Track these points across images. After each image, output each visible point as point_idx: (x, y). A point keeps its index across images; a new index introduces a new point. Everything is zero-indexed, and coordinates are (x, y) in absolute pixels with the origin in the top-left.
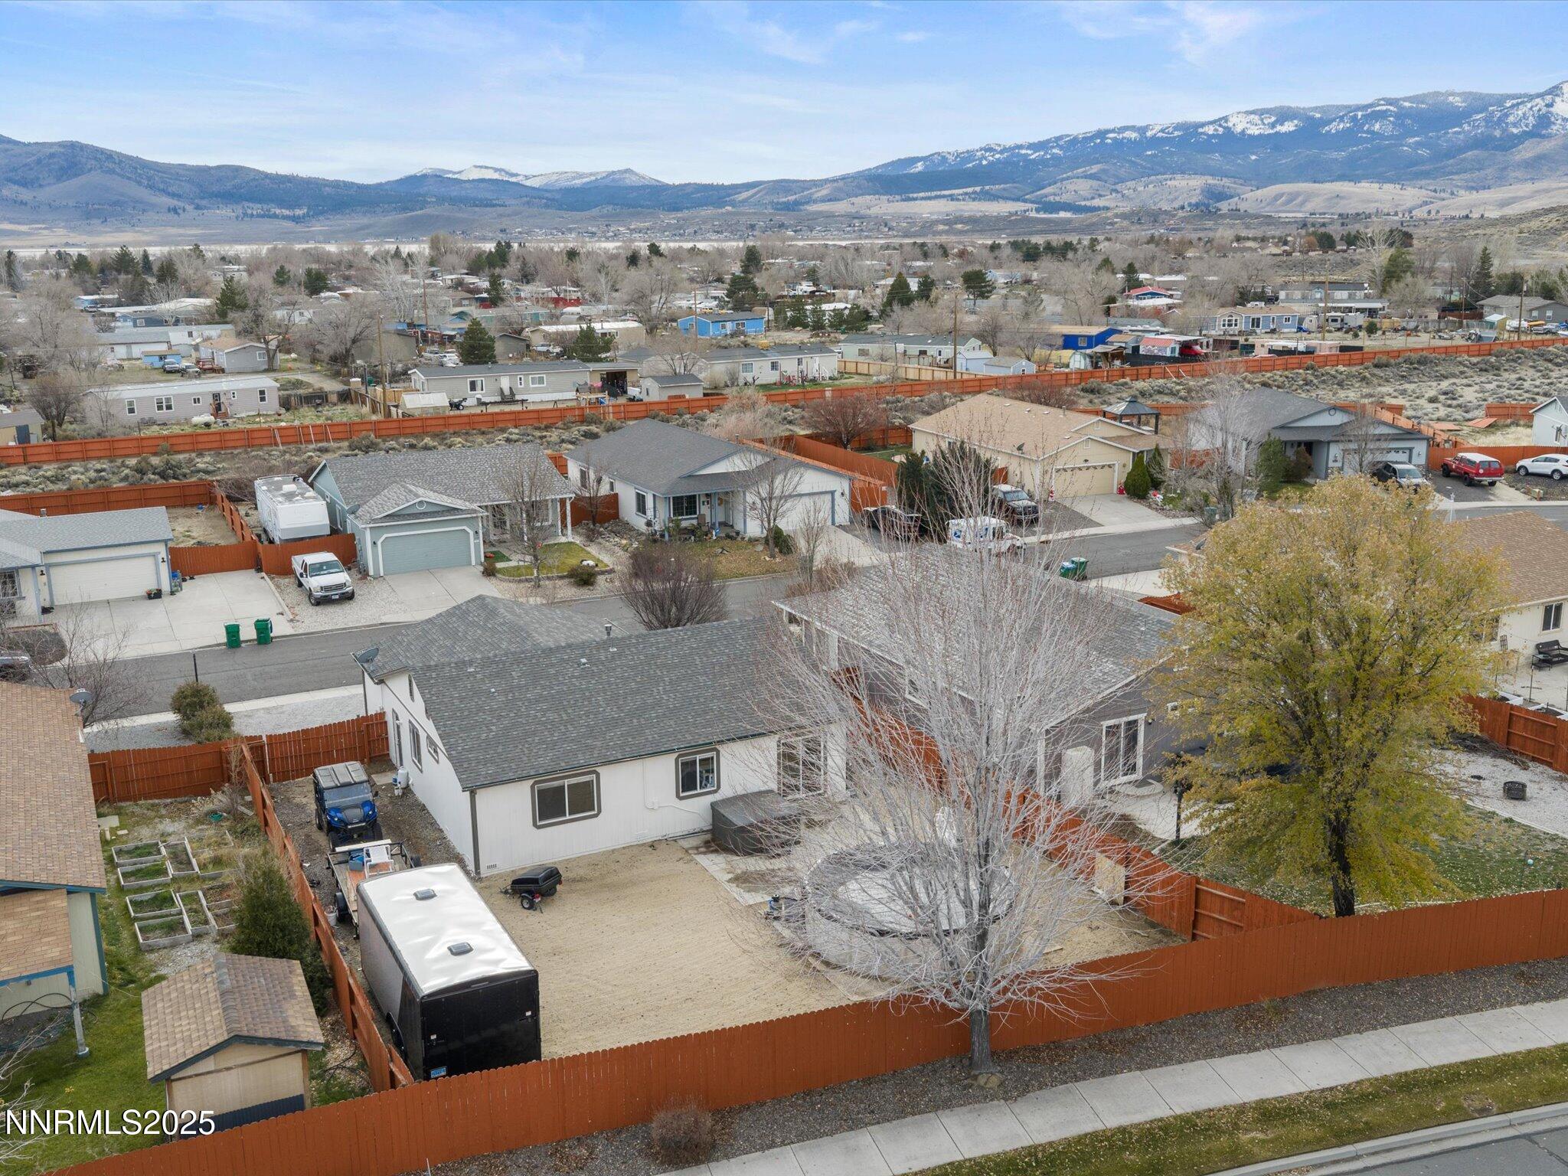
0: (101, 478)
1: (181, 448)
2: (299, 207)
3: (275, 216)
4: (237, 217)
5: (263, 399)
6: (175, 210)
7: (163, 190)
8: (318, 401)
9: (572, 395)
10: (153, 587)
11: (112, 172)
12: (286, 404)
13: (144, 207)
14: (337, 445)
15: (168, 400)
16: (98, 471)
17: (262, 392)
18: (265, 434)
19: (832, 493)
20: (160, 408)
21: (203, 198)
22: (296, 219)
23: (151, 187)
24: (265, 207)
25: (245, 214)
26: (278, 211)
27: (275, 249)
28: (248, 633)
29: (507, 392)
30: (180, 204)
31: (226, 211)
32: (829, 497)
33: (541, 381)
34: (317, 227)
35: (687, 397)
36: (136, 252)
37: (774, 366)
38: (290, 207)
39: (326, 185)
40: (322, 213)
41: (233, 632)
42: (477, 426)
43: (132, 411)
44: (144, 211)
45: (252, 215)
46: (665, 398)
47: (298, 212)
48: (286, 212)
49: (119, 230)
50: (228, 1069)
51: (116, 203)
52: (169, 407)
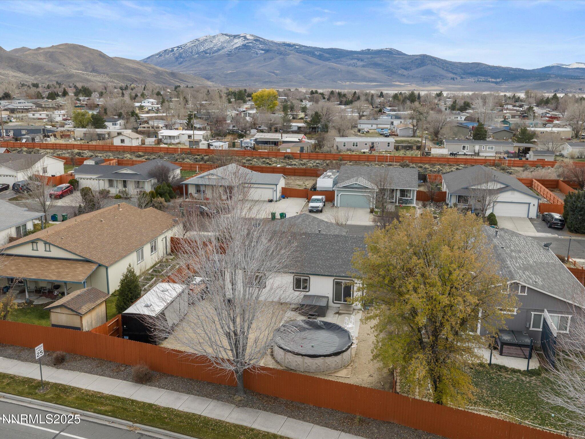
0: (317, 166)
1: (346, 159)
2: (499, 78)
3: (489, 82)
4: (475, 82)
5: (389, 146)
6: (453, 79)
7: (451, 72)
8: (408, 148)
9: (494, 154)
10: (271, 198)
11: (435, 65)
12: (397, 148)
13: (442, 77)
14: (396, 164)
15: (357, 143)
16: (317, 163)
17: (389, 143)
18: (374, 157)
19: (529, 204)
20: (354, 146)
21: (464, 74)
22: (496, 83)
23: (447, 70)
24: (486, 78)
25: (478, 81)
26: (490, 80)
27: (475, 93)
28: (278, 216)
29: (477, 151)
30: (456, 76)
31: (471, 80)
32: (527, 205)
33: (492, 148)
34: (504, 86)
35: (546, 160)
38: (496, 78)
39: (511, 70)
40: (508, 80)
41: (273, 215)
42: (450, 163)
43: (344, 146)
44: (443, 79)
45: (480, 81)
46: (535, 159)
47: (498, 80)
48: (493, 80)
49: (433, 85)
51: (434, 76)
52: (357, 146)
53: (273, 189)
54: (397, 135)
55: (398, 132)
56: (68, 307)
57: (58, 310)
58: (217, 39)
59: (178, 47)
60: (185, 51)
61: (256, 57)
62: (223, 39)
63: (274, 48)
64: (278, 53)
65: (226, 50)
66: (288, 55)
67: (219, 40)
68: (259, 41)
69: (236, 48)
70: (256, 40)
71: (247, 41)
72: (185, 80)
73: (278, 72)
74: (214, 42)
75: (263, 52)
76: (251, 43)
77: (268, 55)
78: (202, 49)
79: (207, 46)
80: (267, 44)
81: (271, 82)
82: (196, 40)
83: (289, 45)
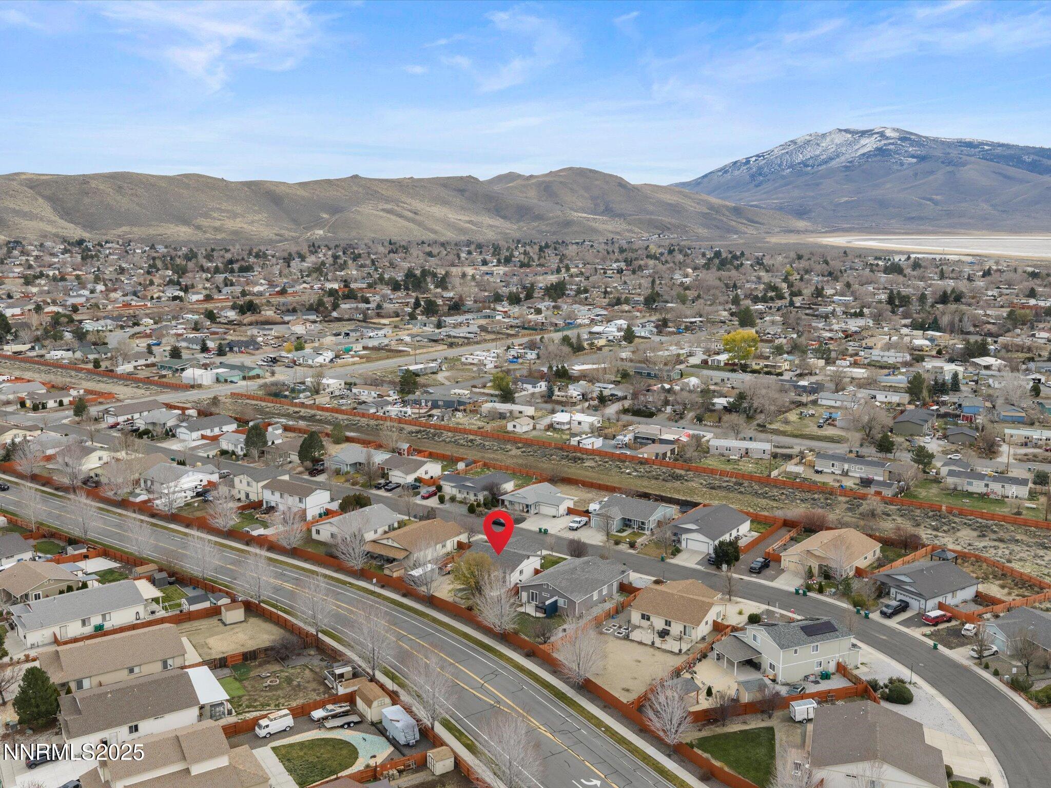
58: (828, 139)
59: (758, 156)
60: (769, 164)
61: (900, 170)
62: (839, 139)
63: (938, 153)
64: (943, 162)
65: (843, 158)
66: (964, 164)
67: (832, 141)
68: (909, 139)
69: (864, 154)
70: (904, 139)
71: (886, 142)
72: (757, 219)
73: (939, 197)
74: (824, 145)
75: (914, 160)
76: (893, 144)
77: (926, 166)
78: (800, 158)
79: (809, 153)
80: (923, 146)
81: (921, 218)
82: (791, 141)
83: (970, 145)
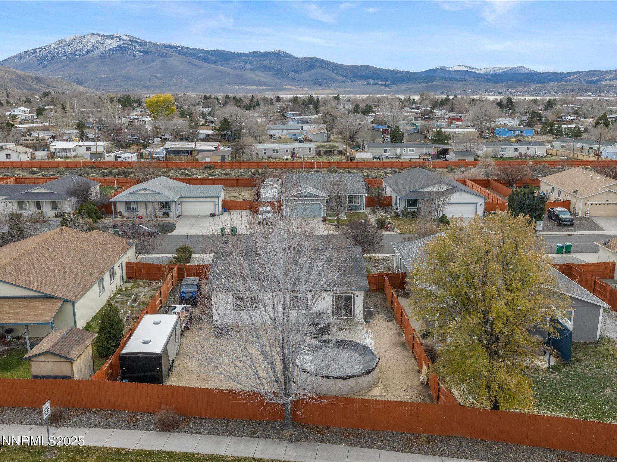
0: (242, 175)
1: (271, 167)
2: (388, 81)
3: (379, 84)
4: (365, 85)
5: (310, 152)
6: (344, 82)
7: (341, 75)
8: (330, 153)
9: (418, 157)
10: (213, 212)
11: (324, 68)
12: (318, 154)
13: (333, 80)
14: (324, 170)
15: (277, 150)
16: (242, 173)
17: (310, 149)
18: (300, 164)
19: (476, 204)
20: (274, 152)
21: (354, 77)
22: (385, 86)
23: (337, 73)
24: (376, 81)
25: (368, 84)
26: (380, 82)
27: (369, 96)
28: (228, 231)
29: (398, 154)
30: (346, 80)
31: (361, 82)
32: (475, 205)
33: (413, 150)
34: (393, 89)
35: (467, 160)
36: (314, 96)
37: (516, 150)
38: (384, 81)
39: (398, 73)
40: (396, 83)
41: (223, 230)
42: (377, 166)
43: (265, 153)
44: (334, 82)
45: (370, 84)
46: (457, 160)
47: (387, 83)
48: (383, 83)
49: (324, 89)
50: (48, 362)
51: (325, 79)
52: (277, 152)
53: (214, 202)
54: (312, 141)
55: (312, 137)
56: (56, 353)
57: (42, 358)
58: (87, 39)
59: (41, 48)
60: (51, 53)
61: (134, 60)
62: (94, 39)
63: (154, 50)
64: (158, 55)
65: (98, 51)
66: (170, 57)
67: (89, 40)
68: (136, 42)
69: (111, 49)
70: (133, 41)
71: (123, 42)
72: (52, 85)
73: (159, 75)
74: (83, 42)
75: (141, 54)
76: (127, 44)
77: (147, 57)
78: (70, 50)
79: (76, 47)
80: (145, 46)
81: (152, 87)
82: (62, 40)
83: (170, 47)
